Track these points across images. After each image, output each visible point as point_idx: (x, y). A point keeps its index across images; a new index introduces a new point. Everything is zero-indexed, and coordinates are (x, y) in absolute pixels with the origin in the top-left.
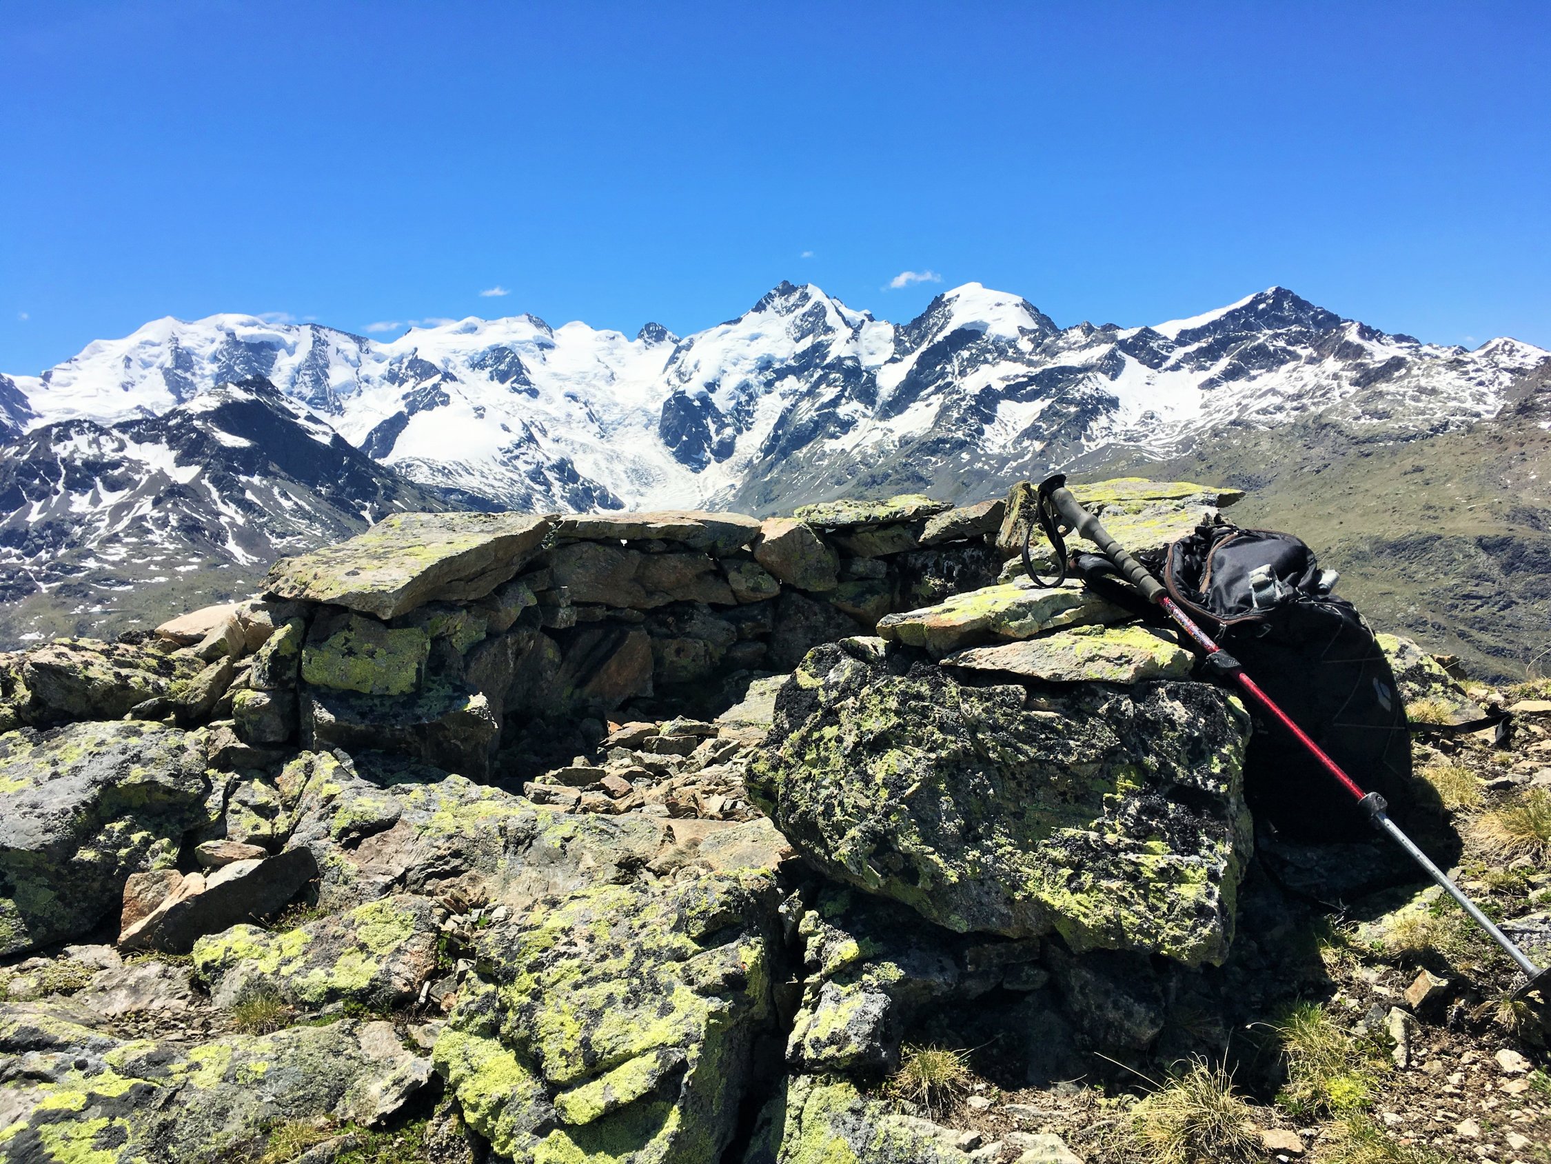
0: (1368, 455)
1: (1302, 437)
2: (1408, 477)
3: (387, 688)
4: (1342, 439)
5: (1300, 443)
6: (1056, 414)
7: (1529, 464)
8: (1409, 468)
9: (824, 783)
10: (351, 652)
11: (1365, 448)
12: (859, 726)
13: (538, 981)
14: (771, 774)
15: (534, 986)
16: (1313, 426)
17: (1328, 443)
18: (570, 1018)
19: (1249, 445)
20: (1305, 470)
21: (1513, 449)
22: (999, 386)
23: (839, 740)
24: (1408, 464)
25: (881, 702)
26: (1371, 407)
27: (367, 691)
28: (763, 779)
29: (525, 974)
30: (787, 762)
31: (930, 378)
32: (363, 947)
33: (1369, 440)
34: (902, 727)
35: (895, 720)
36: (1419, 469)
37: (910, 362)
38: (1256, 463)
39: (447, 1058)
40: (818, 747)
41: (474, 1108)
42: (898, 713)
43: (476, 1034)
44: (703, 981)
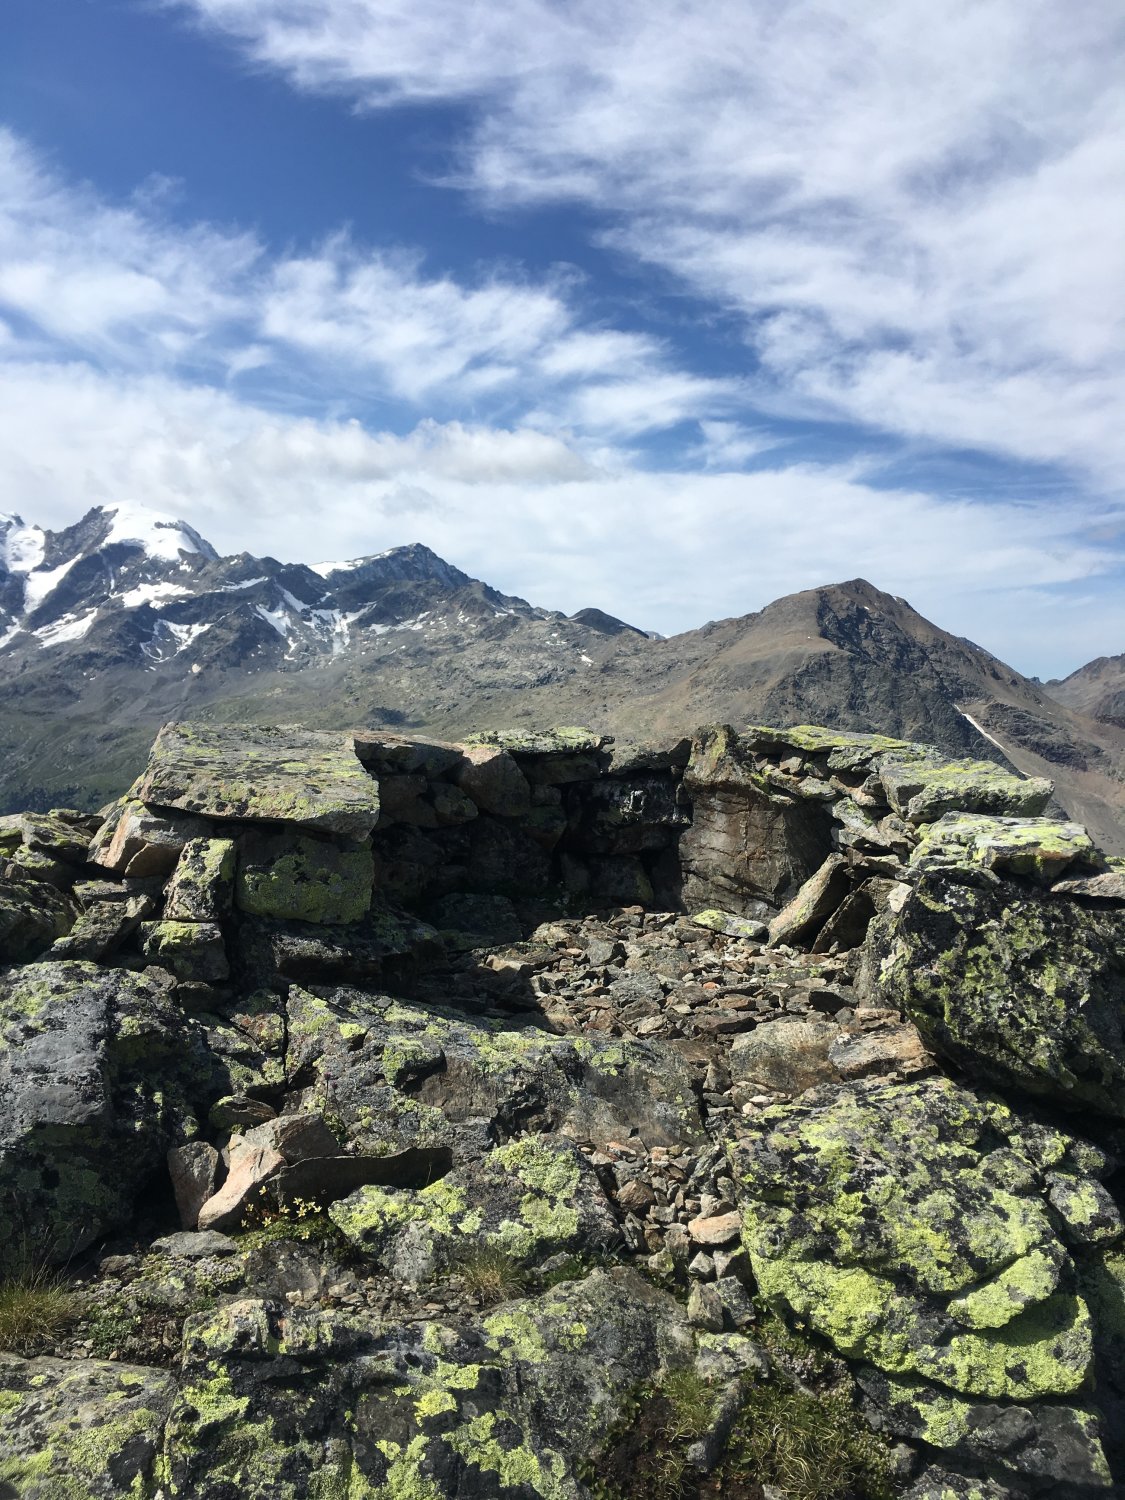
0: (488, 698)
1: (435, 678)
2: (519, 719)
3: (339, 917)
4: (468, 683)
5: (434, 684)
6: (215, 638)
7: (609, 714)
8: (519, 712)
9: (991, 997)
10: (303, 878)
11: (486, 693)
12: (1011, 945)
13: (865, 1200)
14: (933, 991)
15: (863, 1206)
16: (445, 669)
17: (457, 685)
18: (930, 1231)
19: (391, 682)
20: (438, 708)
21: (598, 702)
22: (157, 605)
23: (997, 958)
24: (520, 708)
25: (1027, 924)
26: (492, 657)
27: (318, 920)
28: (927, 996)
29: (844, 1196)
30: (947, 980)
31: (84, 590)
32: (539, 1193)
33: (488, 686)
34: (1052, 946)
35: (1045, 941)
36: (528, 714)
37: (62, 571)
38: (398, 700)
39: (781, 1289)
40: (977, 965)
41: (847, 1332)
42: (1046, 933)
43: (800, 1261)
44: (1014, 1182)
